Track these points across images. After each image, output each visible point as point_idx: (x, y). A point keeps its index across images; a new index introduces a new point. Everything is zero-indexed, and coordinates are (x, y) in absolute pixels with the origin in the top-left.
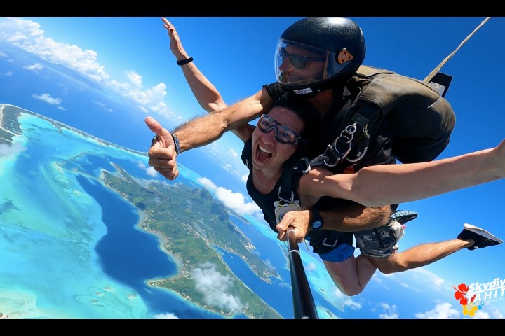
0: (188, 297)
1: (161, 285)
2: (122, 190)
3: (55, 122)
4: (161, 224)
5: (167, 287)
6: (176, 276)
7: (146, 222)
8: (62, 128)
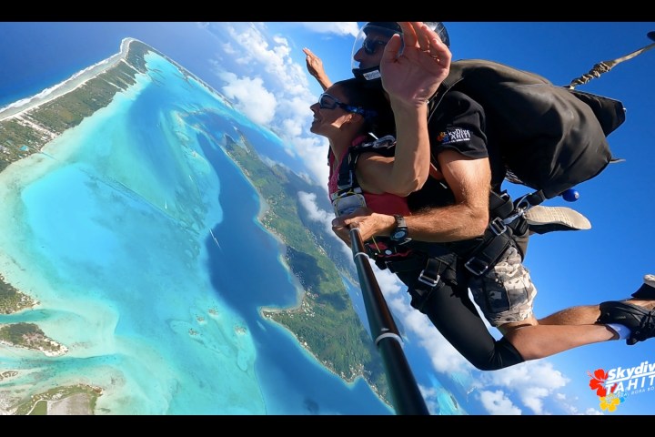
0: (306, 344)
1: (277, 318)
2: (245, 165)
3: (182, 68)
4: (283, 224)
5: (283, 323)
6: (295, 308)
7: (267, 216)
8: (189, 77)
